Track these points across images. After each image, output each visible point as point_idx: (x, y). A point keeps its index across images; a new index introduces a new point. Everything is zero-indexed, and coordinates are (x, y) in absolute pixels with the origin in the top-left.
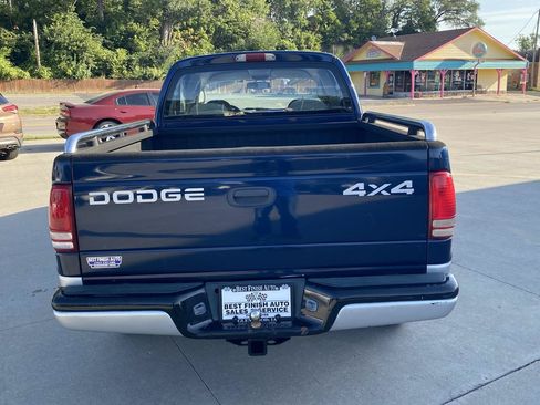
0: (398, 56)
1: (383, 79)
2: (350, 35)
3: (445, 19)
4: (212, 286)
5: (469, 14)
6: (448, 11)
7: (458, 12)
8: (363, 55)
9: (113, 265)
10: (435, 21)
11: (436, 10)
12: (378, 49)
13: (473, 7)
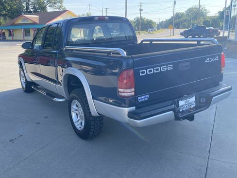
0: (38, 22)
1: (32, 33)
2: (6, 11)
3: (50, 6)
4: (176, 100)
5: (60, 4)
6: (51, 3)
7: (55, 3)
8: (20, 21)
9: (146, 99)
10: (46, 7)
11: (45, 2)
12: (27, 18)
13: (61, 2)
